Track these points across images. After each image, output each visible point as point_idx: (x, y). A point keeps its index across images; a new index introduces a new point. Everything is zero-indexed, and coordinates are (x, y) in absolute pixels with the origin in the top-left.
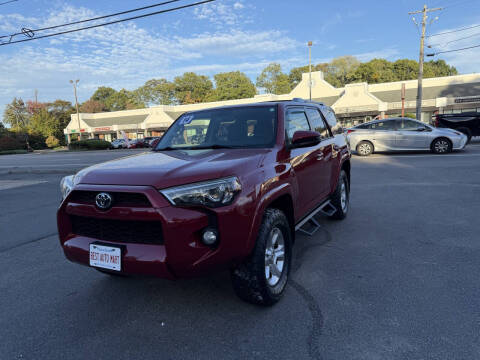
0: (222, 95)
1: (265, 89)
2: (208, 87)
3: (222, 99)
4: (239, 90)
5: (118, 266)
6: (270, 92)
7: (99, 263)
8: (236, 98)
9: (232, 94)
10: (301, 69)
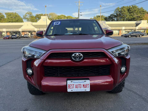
0: (9, 20)
1: (26, 20)
2: (3, 17)
3: (9, 22)
4: (16, 19)
5: (88, 89)
6: (29, 21)
7: (75, 90)
8: (15, 22)
9: (14, 20)
10: (39, 15)
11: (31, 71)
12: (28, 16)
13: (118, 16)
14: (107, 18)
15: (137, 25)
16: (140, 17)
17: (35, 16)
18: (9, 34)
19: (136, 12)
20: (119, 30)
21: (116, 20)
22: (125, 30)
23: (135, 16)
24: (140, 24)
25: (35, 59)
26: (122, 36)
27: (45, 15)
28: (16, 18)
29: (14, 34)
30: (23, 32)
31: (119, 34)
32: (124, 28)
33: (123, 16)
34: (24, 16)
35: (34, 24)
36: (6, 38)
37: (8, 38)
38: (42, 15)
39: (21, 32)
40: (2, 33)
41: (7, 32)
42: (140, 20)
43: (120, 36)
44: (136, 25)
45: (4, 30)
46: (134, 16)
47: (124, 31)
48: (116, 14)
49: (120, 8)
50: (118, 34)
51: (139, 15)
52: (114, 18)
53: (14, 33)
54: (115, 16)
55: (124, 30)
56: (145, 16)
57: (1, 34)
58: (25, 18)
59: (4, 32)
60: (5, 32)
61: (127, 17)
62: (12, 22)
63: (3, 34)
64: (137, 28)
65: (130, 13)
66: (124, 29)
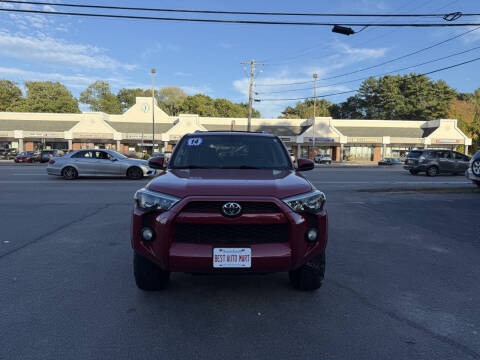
0: (36, 105)
1: (89, 106)
4: (58, 103)
5: (248, 264)
6: (96, 110)
7: (226, 264)
8: (54, 111)
9: (50, 106)
10: (131, 92)
11: (150, 235)
12: (95, 96)
13: (370, 103)
14: (338, 108)
15: (427, 132)
16: (438, 107)
17: (116, 94)
18: (30, 147)
19: (425, 93)
20: (373, 146)
21: (364, 113)
22: (391, 145)
23: (423, 105)
24: (434, 129)
25: (160, 212)
26: (380, 164)
27: (148, 94)
28: (58, 100)
29: (48, 148)
30: (76, 141)
31: (372, 159)
32: (387, 140)
33: (385, 104)
34: (82, 94)
35: (114, 118)
36: (24, 158)
37: (31, 161)
38: (139, 93)
39: (70, 143)
40: (10, 143)
41: (26, 141)
42: (437, 118)
43: (375, 163)
44: (422, 132)
45: (19, 134)
46: (419, 107)
47: (389, 150)
48: (364, 98)
49: (377, 79)
50: (370, 156)
51: (434, 103)
52: (361, 107)
53: (48, 144)
54: (363, 104)
55: (388, 146)
56: (453, 107)
57: (7, 147)
58: (85, 100)
59: (17, 140)
60: (21, 141)
61: (398, 108)
62: (44, 111)
63: (14, 145)
64: (428, 141)
65: (406, 96)
66: (389, 143)
